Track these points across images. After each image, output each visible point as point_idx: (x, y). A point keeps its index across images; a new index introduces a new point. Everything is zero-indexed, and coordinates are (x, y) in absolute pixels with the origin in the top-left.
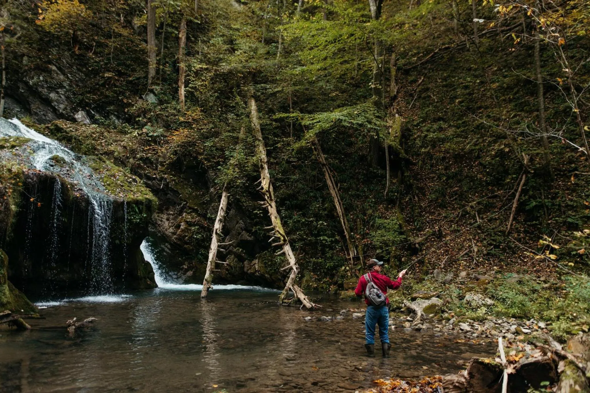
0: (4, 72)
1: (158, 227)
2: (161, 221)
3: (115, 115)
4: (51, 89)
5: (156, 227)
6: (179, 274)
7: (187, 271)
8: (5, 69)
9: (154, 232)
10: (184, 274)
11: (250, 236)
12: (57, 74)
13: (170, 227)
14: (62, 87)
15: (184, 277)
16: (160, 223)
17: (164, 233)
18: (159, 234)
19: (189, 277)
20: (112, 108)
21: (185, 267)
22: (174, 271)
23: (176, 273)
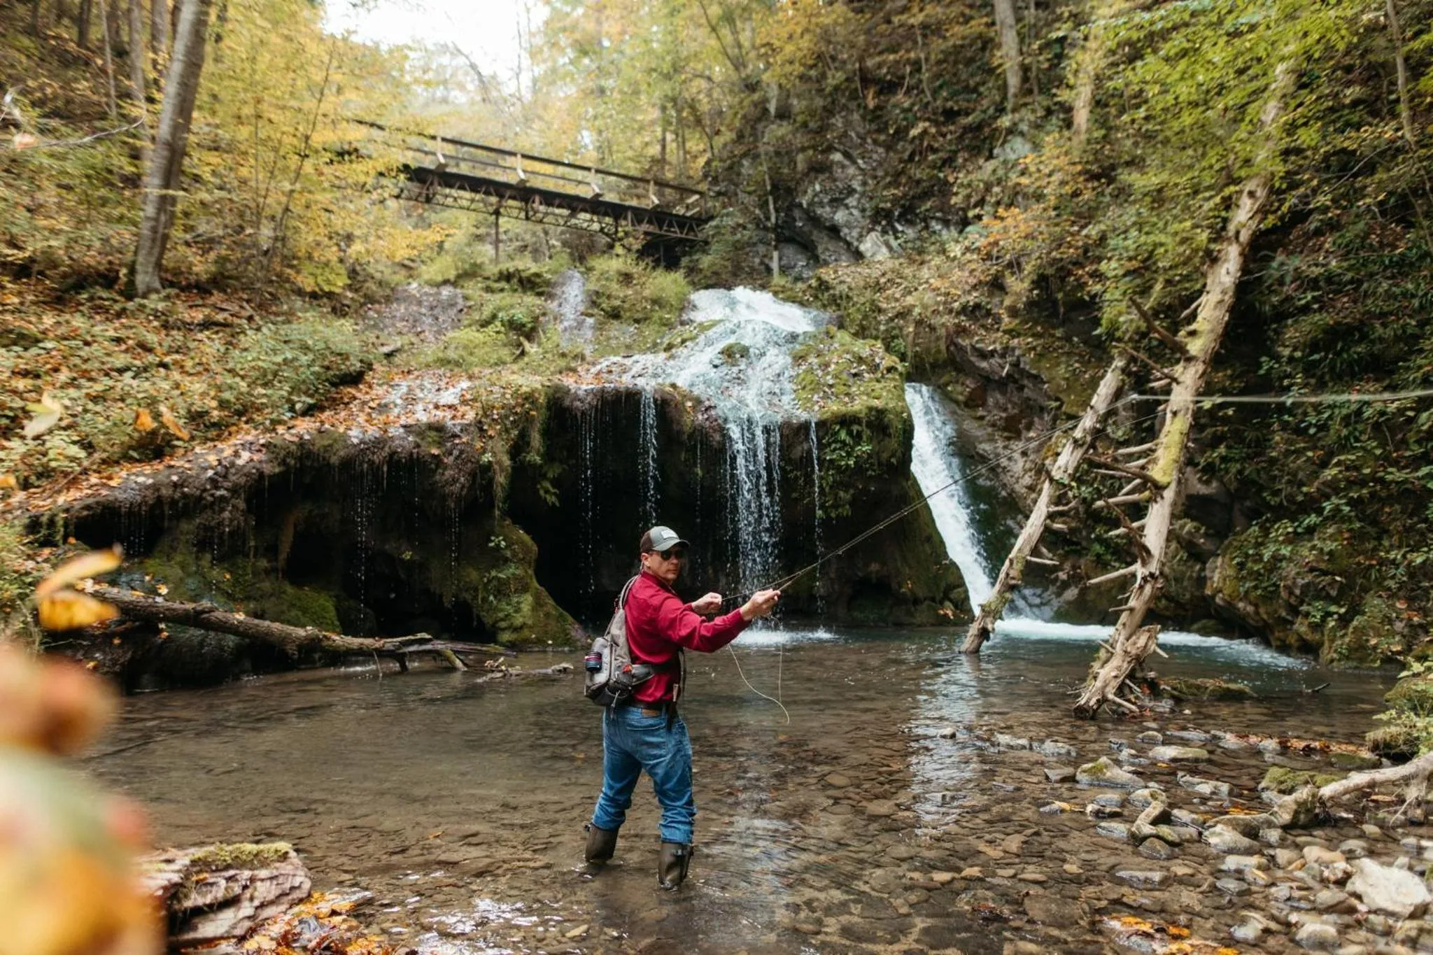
0: (770, 199)
1: (1002, 476)
2: (1010, 459)
3: (938, 219)
4: (837, 202)
5: (997, 475)
6: (1046, 595)
7: (1065, 586)
8: (771, 193)
9: (993, 488)
10: (1059, 595)
11: (1207, 483)
12: (843, 167)
13: (1026, 471)
14: (851, 191)
15: (1056, 603)
16: (1004, 462)
17: (1013, 491)
18: (1004, 493)
19: (1069, 603)
20: (928, 205)
21: (1062, 576)
22: (1034, 586)
23: (1039, 591)
